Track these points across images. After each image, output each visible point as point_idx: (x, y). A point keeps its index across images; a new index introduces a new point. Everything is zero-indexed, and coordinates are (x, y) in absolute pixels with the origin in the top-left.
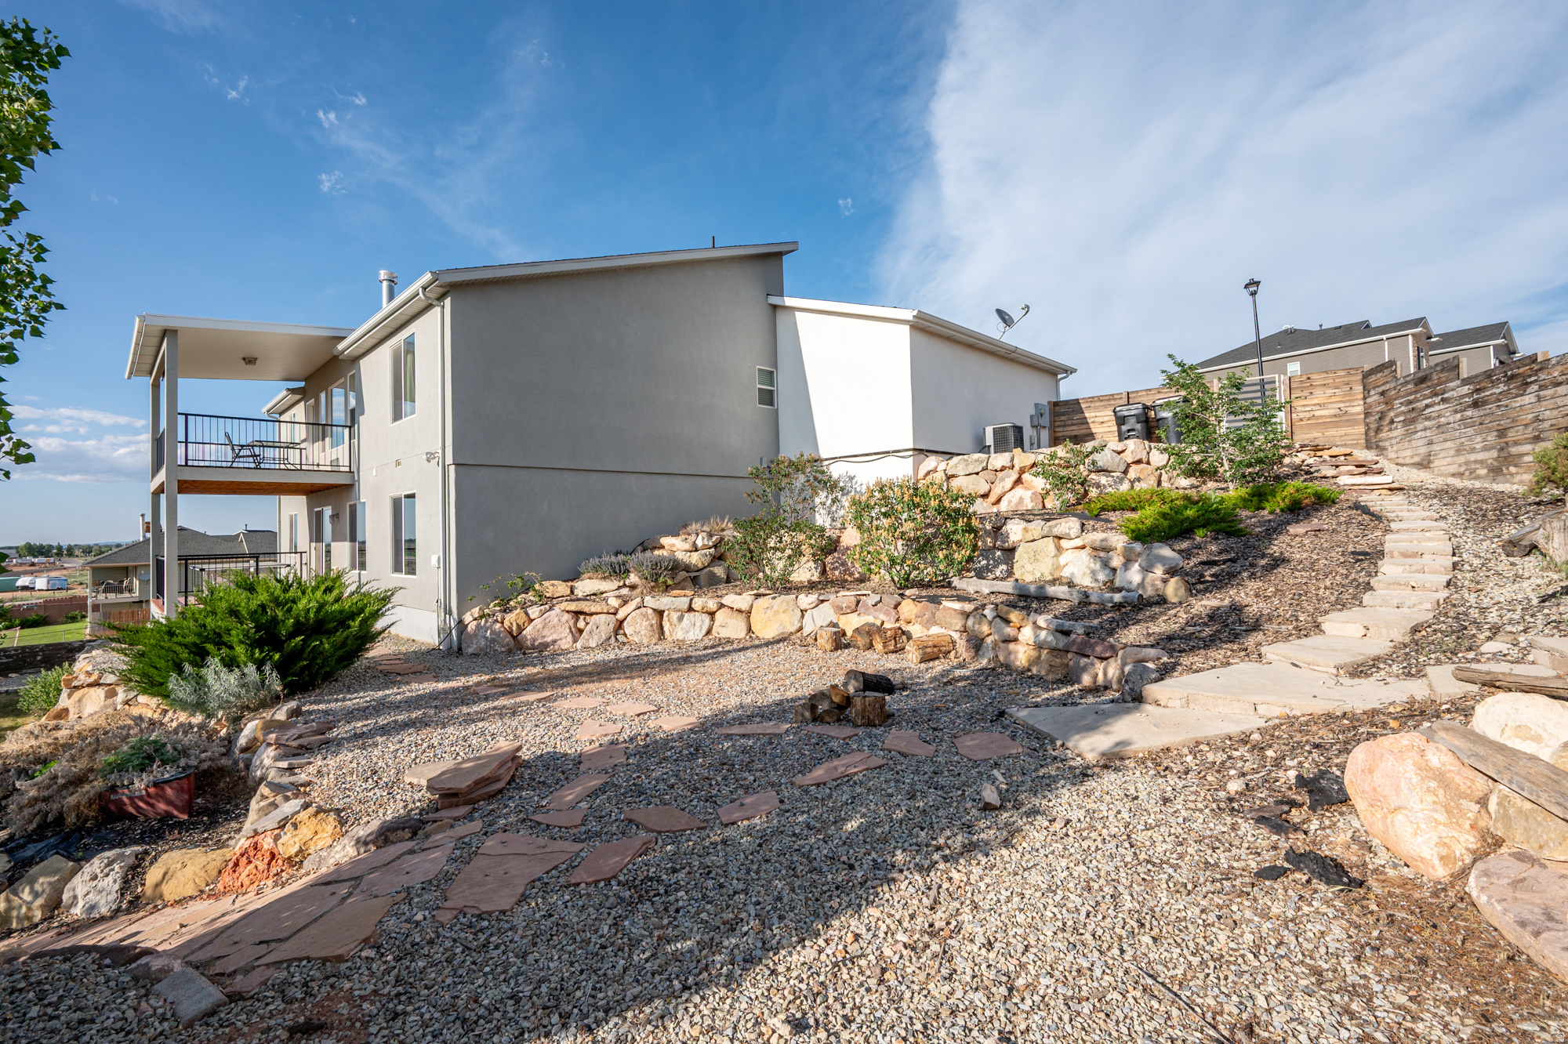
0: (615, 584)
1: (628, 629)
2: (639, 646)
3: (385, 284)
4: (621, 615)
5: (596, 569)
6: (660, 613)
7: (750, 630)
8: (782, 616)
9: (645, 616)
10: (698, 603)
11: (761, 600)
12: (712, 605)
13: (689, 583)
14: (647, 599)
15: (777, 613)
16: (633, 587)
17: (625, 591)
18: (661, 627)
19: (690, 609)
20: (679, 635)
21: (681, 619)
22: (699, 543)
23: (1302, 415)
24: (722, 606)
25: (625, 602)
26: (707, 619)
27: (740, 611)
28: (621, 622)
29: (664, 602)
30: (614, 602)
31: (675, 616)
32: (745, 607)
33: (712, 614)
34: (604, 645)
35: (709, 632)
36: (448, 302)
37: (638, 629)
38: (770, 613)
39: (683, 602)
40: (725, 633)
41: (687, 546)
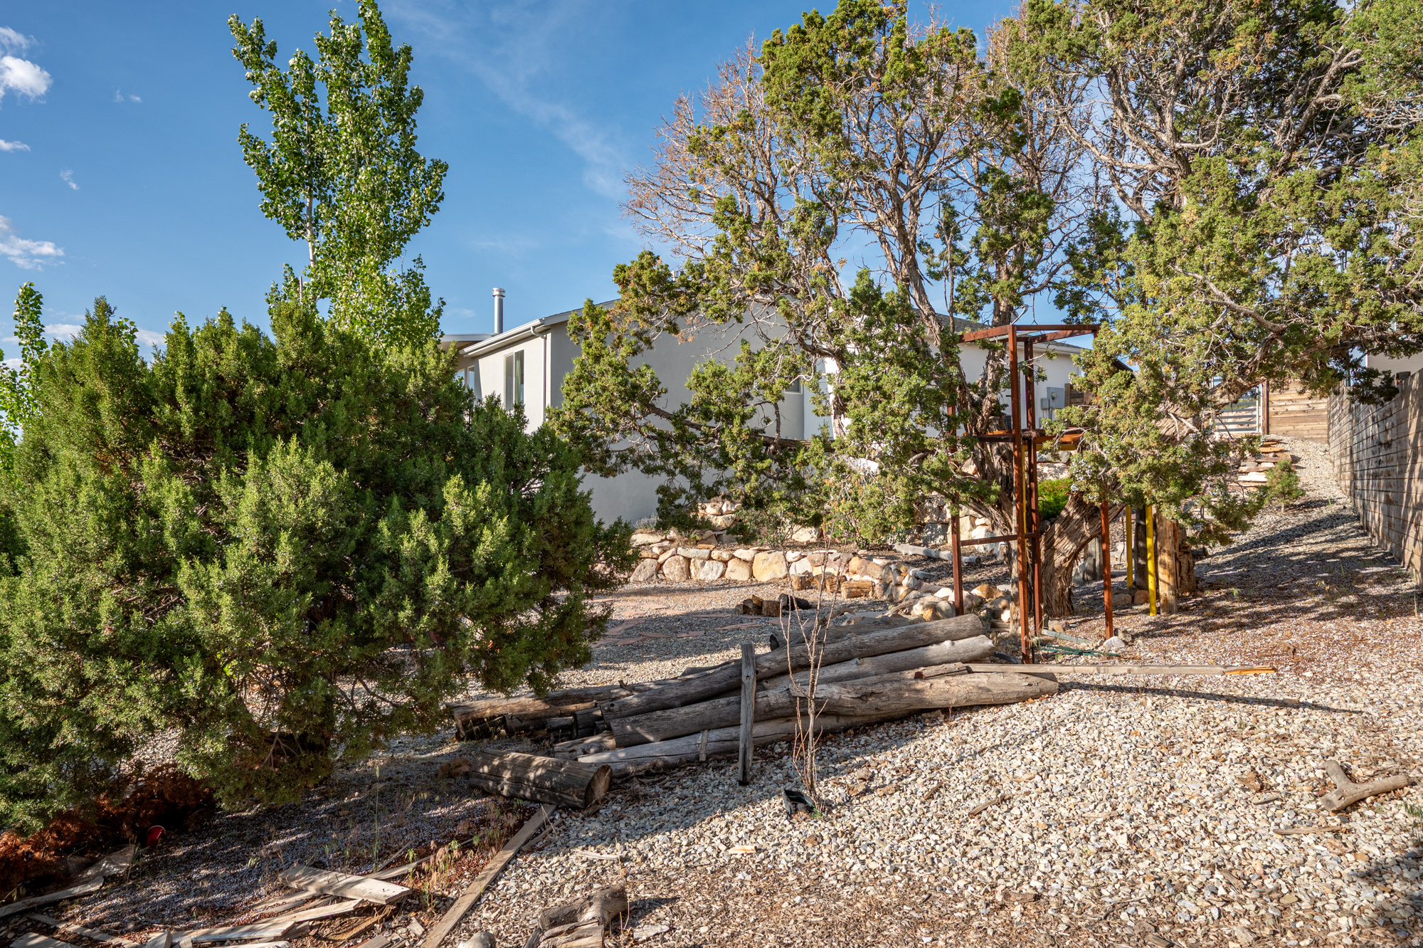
0: (658, 538)
1: (666, 571)
2: (672, 582)
3: (496, 299)
4: (661, 560)
5: (646, 526)
6: (688, 560)
7: (752, 575)
8: (775, 566)
9: (678, 561)
10: (715, 554)
11: (761, 554)
12: (725, 556)
13: (714, 539)
14: (680, 549)
15: (771, 564)
16: (672, 541)
17: (666, 543)
18: (689, 570)
19: (710, 558)
20: (702, 576)
21: (703, 565)
22: (724, 509)
23: (1277, 409)
24: (733, 557)
25: (665, 551)
26: (721, 566)
27: (745, 561)
28: (661, 565)
29: (691, 552)
30: (656, 550)
31: (699, 562)
32: (748, 558)
33: (725, 563)
34: (649, 580)
35: (722, 575)
36: (549, 336)
37: (672, 571)
38: (766, 564)
39: (705, 553)
40: (734, 576)
41: (714, 511)
